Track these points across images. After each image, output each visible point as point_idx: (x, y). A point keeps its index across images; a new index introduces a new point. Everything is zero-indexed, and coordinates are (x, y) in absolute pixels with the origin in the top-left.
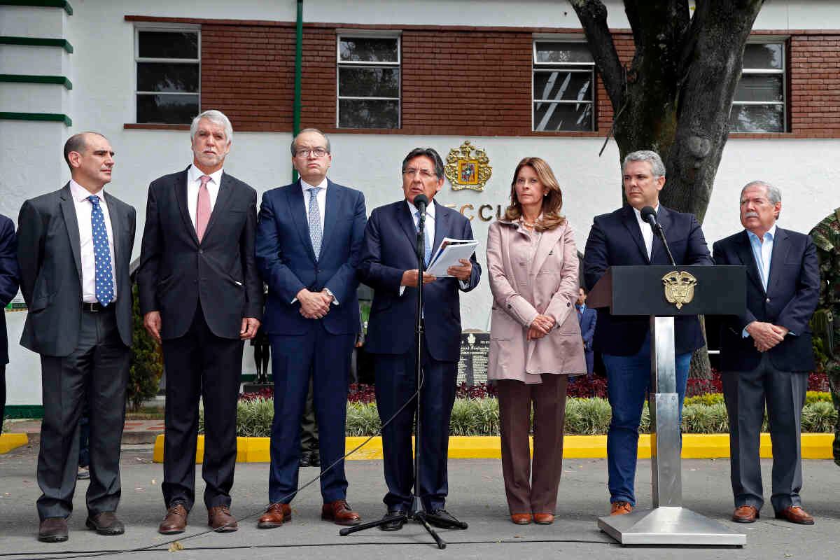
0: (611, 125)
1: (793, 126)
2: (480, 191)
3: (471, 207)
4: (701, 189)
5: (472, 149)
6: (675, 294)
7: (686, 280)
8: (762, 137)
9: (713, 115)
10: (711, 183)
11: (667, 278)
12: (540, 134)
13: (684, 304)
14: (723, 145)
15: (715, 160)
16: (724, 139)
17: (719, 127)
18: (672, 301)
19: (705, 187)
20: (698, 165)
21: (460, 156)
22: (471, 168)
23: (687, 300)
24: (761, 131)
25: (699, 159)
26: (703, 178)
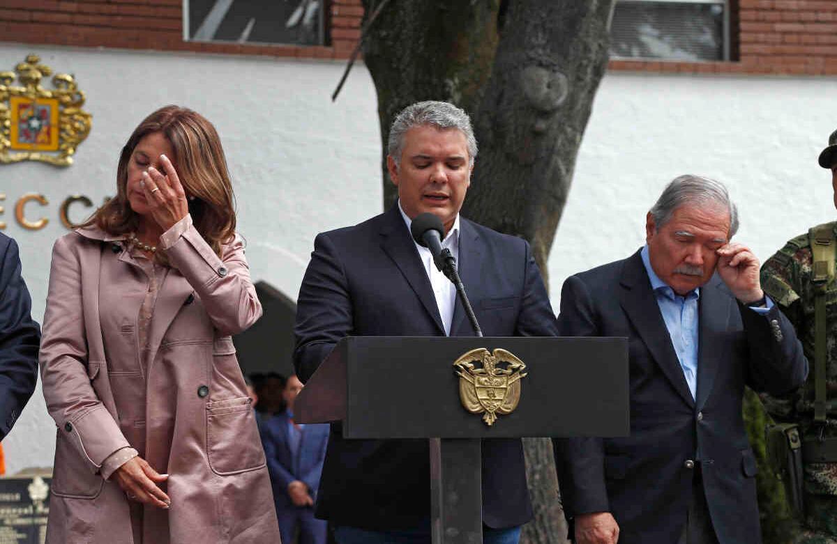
0: (358, 34)
1: (743, 48)
2: (64, 167)
3: (41, 200)
4: (549, 174)
5: (45, 74)
6: (482, 395)
7: (504, 365)
8: (677, 70)
9: (573, 24)
10: (570, 161)
11: (464, 361)
12: (203, 50)
13: (500, 415)
14: (595, 85)
15: (579, 115)
16: (598, 74)
17: (587, 49)
18: (475, 408)
19: (556, 171)
20: (541, 125)
21: (17, 88)
22: (42, 116)
23: (508, 407)
24: (682, 56)
25: (545, 114)
26: (551, 151)
